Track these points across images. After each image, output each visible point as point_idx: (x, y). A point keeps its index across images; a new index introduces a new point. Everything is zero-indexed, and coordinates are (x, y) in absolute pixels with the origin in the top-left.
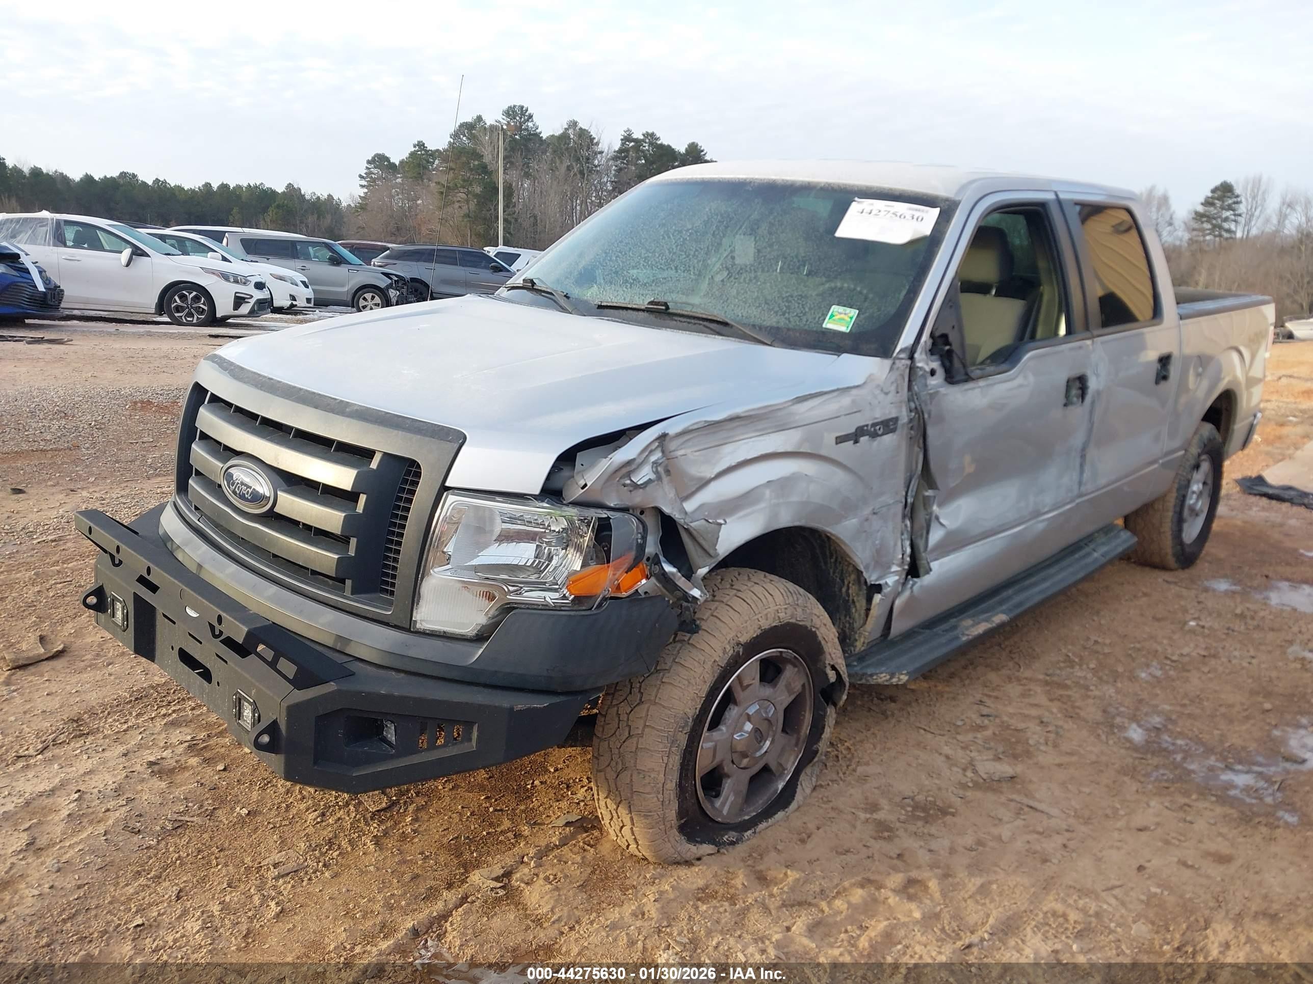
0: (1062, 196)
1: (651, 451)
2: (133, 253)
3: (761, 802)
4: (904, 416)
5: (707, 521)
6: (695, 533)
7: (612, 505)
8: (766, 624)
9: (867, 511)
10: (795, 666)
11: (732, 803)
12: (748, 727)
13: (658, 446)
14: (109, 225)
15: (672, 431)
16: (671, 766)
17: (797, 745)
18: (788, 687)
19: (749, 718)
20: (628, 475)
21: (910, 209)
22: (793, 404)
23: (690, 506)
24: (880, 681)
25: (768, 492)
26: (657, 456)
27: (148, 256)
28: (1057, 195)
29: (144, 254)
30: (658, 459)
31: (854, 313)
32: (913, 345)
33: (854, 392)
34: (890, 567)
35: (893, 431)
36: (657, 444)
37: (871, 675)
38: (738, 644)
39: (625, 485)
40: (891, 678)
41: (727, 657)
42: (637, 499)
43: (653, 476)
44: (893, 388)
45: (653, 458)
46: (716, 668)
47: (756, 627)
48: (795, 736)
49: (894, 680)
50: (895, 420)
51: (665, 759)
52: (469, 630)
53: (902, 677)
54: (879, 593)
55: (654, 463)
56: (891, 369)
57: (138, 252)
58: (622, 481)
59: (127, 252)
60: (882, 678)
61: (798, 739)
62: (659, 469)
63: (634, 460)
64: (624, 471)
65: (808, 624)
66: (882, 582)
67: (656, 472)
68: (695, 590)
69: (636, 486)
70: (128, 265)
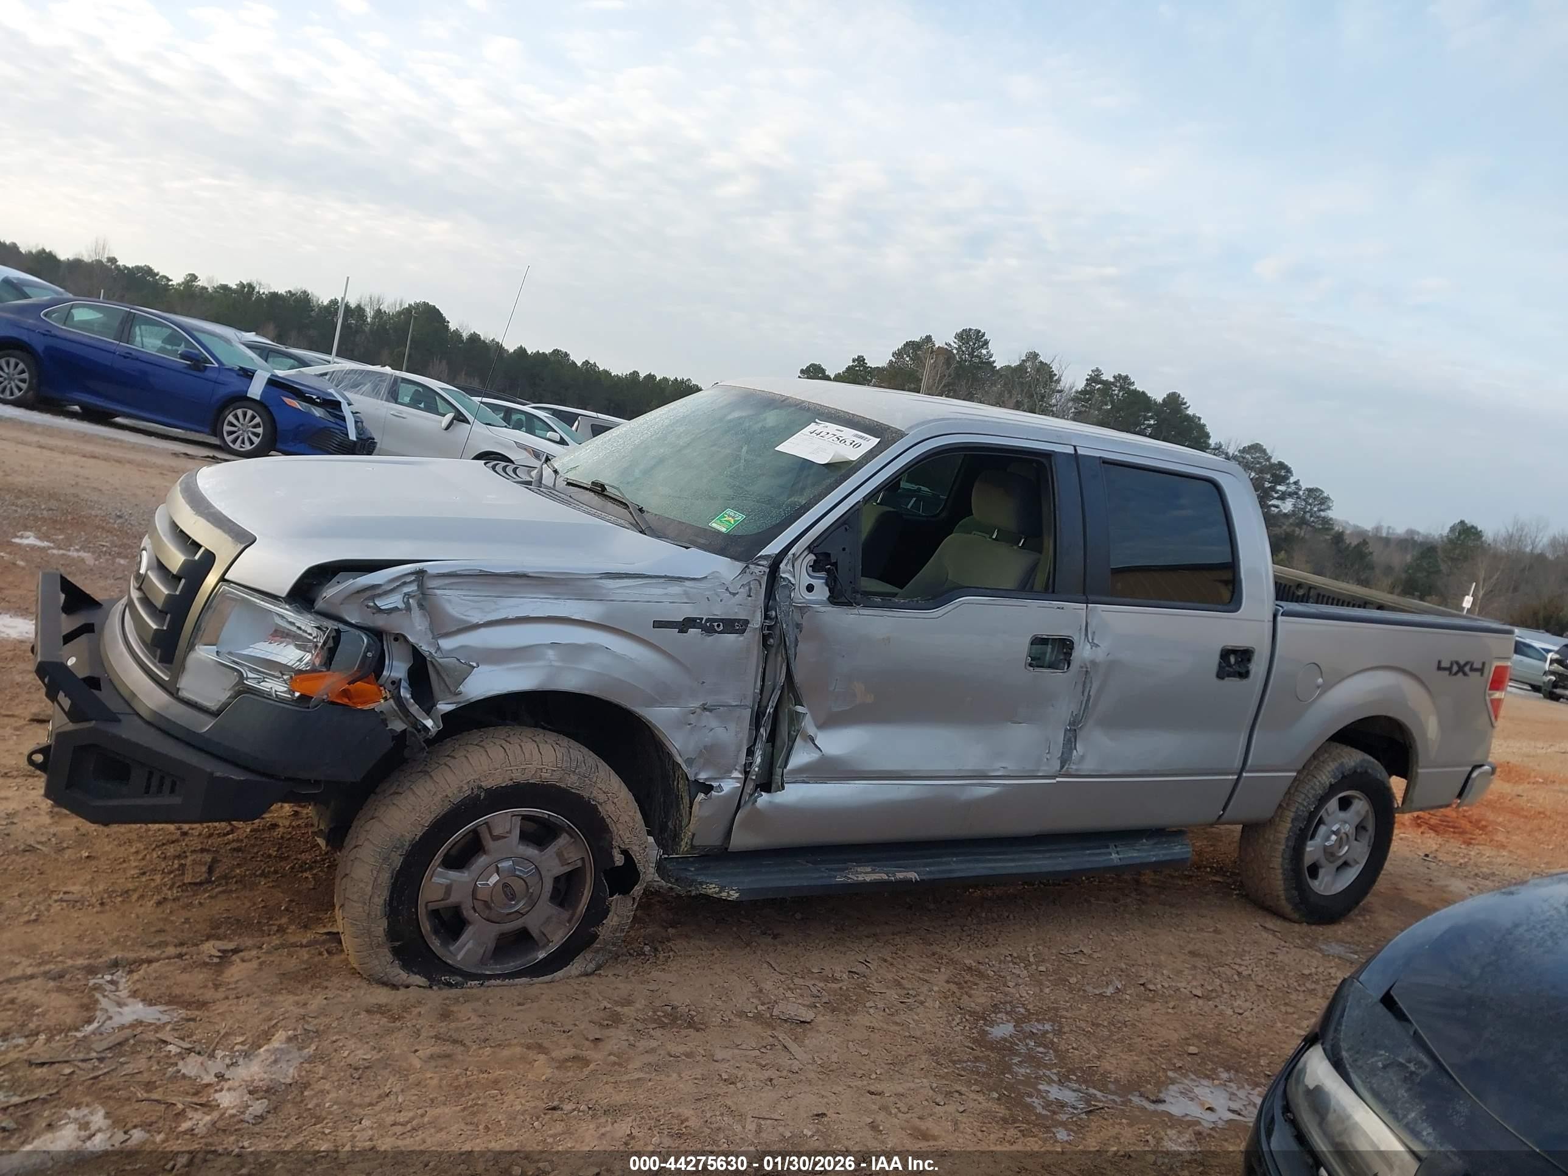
0: (1080, 451)
1: (405, 583)
2: (454, 418)
3: (512, 965)
4: (757, 621)
5: (458, 660)
6: (439, 668)
7: (353, 622)
8: (519, 777)
9: (695, 704)
10: (572, 836)
11: (469, 950)
12: (495, 878)
13: (414, 581)
14: (442, 389)
15: (430, 571)
16: (379, 882)
17: (569, 921)
18: (560, 855)
19: (498, 871)
20: (373, 598)
21: (856, 436)
22: (601, 578)
23: (446, 644)
24: (710, 892)
25: (551, 653)
26: (413, 588)
27: (468, 423)
28: (1075, 450)
29: (466, 421)
30: (412, 591)
31: (740, 517)
32: (777, 555)
33: (688, 583)
34: (731, 772)
35: (742, 632)
36: (413, 578)
37: (701, 884)
38: (480, 787)
39: (368, 607)
40: (720, 892)
41: (462, 796)
42: (380, 622)
43: (401, 605)
44: (744, 591)
45: (406, 590)
46: (447, 803)
47: (507, 778)
48: (570, 912)
49: (724, 894)
50: (746, 622)
51: (375, 872)
52: (212, 705)
53: (731, 893)
54: (706, 794)
55: (405, 594)
56: (743, 572)
57: (460, 418)
58: (366, 603)
59: (450, 416)
60: (712, 889)
61: (573, 915)
62: (411, 600)
63: (380, 585)
64: (368, 593)
65: (586, 795)
66: (715, 784)
67: (407, 604)
68: (430, 720)
69: (379, 610)
70: (447, 428)
